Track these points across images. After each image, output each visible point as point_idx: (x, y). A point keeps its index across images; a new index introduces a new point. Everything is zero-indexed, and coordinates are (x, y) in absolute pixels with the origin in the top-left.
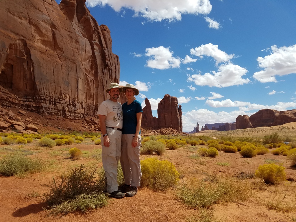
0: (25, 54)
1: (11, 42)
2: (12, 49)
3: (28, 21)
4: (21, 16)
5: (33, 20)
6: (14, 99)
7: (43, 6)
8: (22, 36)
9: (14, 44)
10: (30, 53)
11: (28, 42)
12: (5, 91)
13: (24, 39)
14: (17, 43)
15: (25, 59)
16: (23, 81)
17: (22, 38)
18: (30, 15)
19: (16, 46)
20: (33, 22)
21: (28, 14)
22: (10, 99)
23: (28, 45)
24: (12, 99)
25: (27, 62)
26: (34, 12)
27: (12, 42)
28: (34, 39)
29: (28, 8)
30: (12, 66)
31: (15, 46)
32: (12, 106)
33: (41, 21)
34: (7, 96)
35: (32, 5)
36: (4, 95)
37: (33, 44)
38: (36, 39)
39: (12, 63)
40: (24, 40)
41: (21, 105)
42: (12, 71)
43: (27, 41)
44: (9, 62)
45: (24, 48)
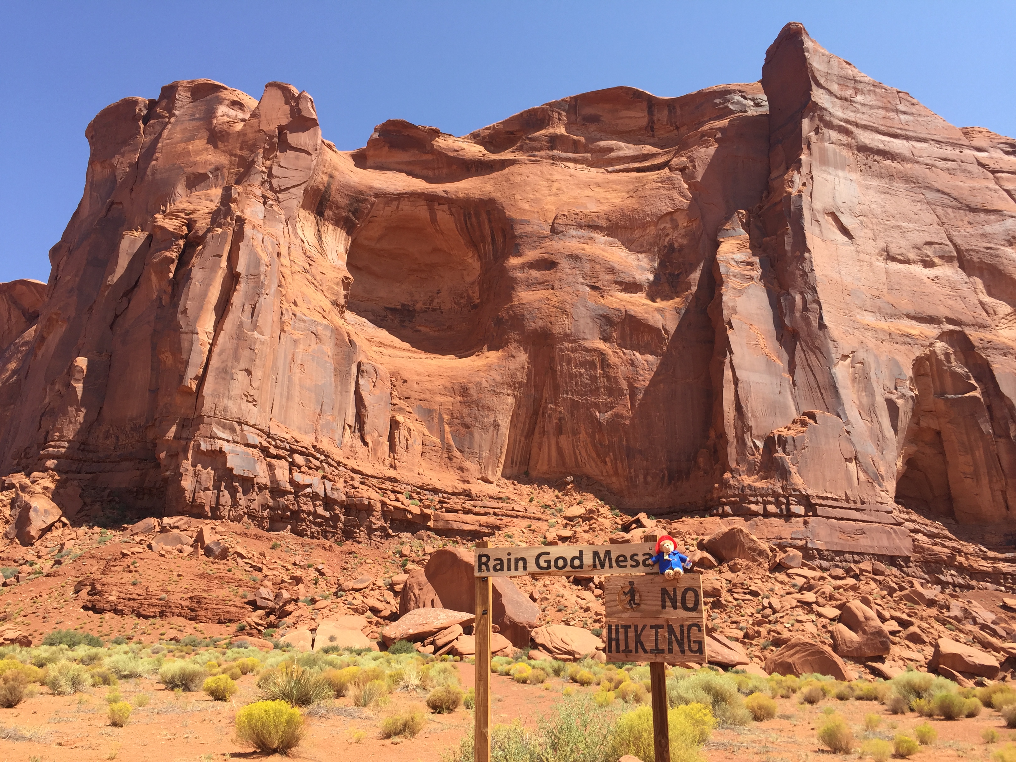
0: (973, 382)
1: (918, 354)
2: (925, 375)
3: (956, 264)
4: (928, 256)
5: (972, 254)
6: (971, 555)
7: (995, 191)
8: (950, 321)
9: (928, 358)
10: (991, 371)
11: (974, 335)
12: (936, 531)
13: (958, 328)
14: (938, 352)
15: (979, 398)
16: (990, 482)
17: (951, 327)
18: (958, 241)
19: (937, 360)
20: (975, 259)
21: (951, 241)
22: (959, 558)
23: (976, 344)
24: (967, 559)
25: (989, 407)
26: (970, 223)
27: (918, 352)
28: (995, 317)
29: (945, 220)
30: (938, 433)
31: (934, 361)
32: (974, 583)
33: (1004, 245)
34: (945, 547)
35: (959, 205)
36: (936, 544)
37: (995, 338)
38: (1001, 316)
39: (934, 424)
40: (959, 331)
41: (1006, 579)
42: (943, 453)
43: (969, 332)
44: (923, 424)
45: (963, 360)
